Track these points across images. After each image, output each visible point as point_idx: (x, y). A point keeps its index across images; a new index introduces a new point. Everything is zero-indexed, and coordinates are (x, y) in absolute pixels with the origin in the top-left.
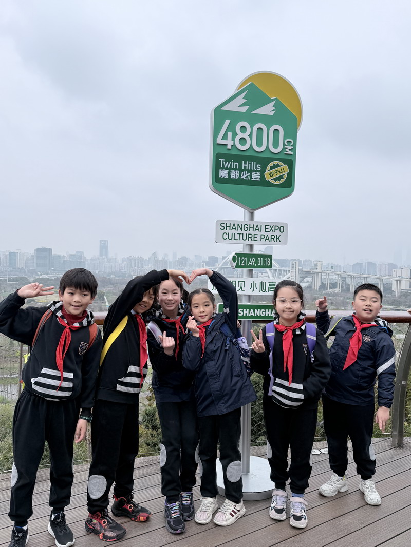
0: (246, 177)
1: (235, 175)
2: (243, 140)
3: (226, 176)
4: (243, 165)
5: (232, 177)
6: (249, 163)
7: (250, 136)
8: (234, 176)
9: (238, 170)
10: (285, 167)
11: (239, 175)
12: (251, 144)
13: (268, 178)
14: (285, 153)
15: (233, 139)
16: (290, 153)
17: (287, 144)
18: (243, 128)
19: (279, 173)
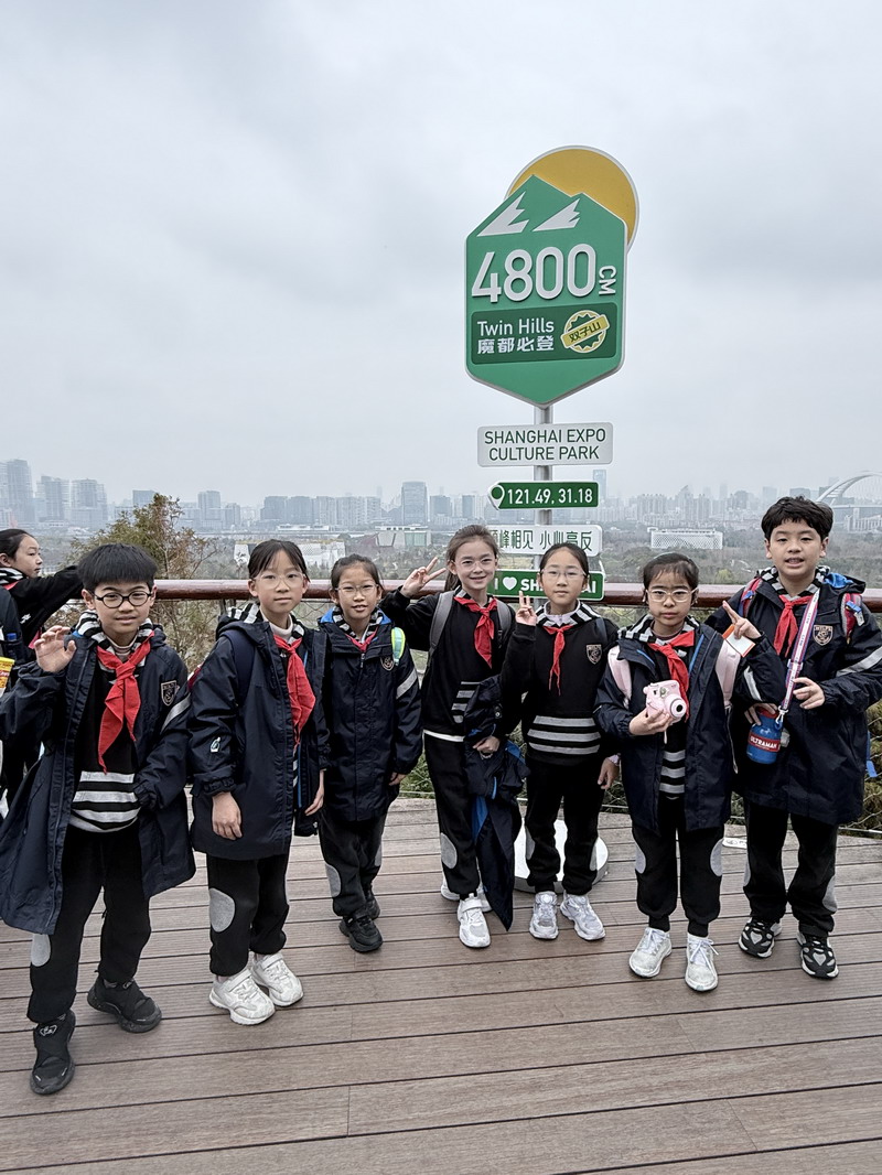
0: (526, 348)
1: (506, 346)
2: (518, 283)
3: (490, 350)
4: (521, 326)
5: (500, 351)
6: (531, 322)
7: (532, 272)
8: (505, 349)
9: (511, 336)
10: (602, 320)
11: (512, 345)
12: (533, 287)
13: (567, 344)
14: (601, 293)
15: (500, 284)
16: (611, 291)
17: (602, 276)
18: (518, 262)
19: (588, 332)
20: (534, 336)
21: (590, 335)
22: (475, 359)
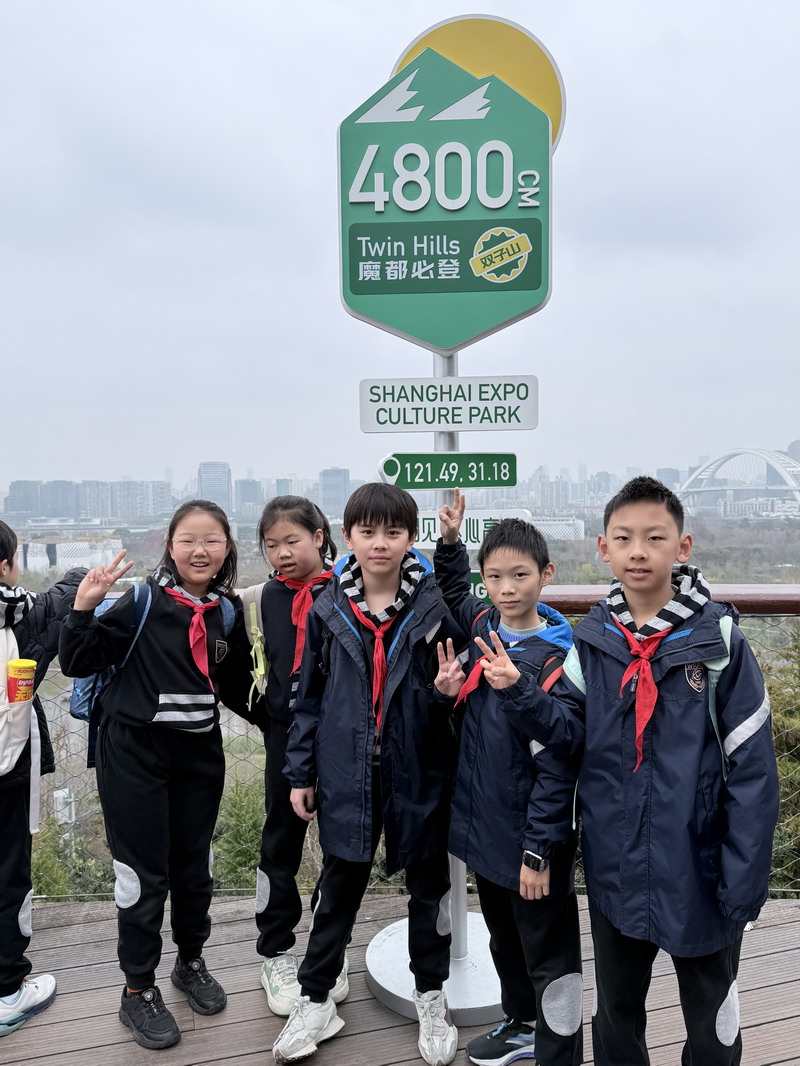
0: (423, 274)
1: (396, 271)
2: (411, 187)
3: (375, 275)
4: (416, 245)
5: (389, 278)
6: (429, 240)
7: (430, 174)
8: (396, 275)
9: (403, 258)
10: (522, 241)
11: (405, 270)
12: (432, 193)
13: (478, 270)
14: (520, 204)
15: (388, 187)
16: (533, 203)
17: (522, 183)
18: (411, 160)
19: (505, 256)
20: (434, 259)
21: (507, 260)
22: (356, 288)
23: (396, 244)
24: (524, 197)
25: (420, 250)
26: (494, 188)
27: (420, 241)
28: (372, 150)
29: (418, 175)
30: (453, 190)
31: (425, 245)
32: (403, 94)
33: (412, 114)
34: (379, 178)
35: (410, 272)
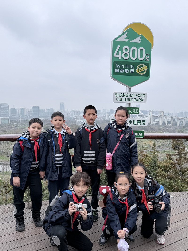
0: (127, 72)
1: (122, 71)
2: (126, 55)
3: (118, 71)
7: (130, 52)
9: (123, 68)
10: (146, 67)
11: (124, 71)
12: (130, 56)
15: (121, 54)
16: (148, 60)
17: (146, 56)
18: (126, 49)
19: (143, 69)
20: (129, 69)
21: (143, 70)
22: (114, 74)
23: (122, 66)
24: (146, 59)
25: (127, 67)
26: (141, 56)
27: (127, 65)
28: (119, 46)
29: (127, 52)
30: (134, 56)
31: (128, 66)
32: (125, 36)
33: (127, 40)
34: (120, 52)
35: (125, 71)
